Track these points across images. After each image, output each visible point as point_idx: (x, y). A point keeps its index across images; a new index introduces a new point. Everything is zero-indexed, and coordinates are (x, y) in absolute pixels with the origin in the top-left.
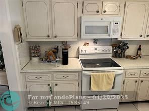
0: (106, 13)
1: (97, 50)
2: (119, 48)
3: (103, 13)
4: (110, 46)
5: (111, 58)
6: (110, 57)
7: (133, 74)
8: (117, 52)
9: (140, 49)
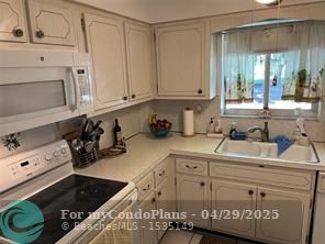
0: (43, 40)
1: (31, 164)
2: (85, 137)
3: (35, 39)
4: (57, 140)
5: (73, 172)
6: (70, 171)
7: (146, 187)
8: (83, 149)
9: (117, 129)
